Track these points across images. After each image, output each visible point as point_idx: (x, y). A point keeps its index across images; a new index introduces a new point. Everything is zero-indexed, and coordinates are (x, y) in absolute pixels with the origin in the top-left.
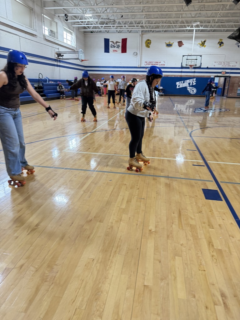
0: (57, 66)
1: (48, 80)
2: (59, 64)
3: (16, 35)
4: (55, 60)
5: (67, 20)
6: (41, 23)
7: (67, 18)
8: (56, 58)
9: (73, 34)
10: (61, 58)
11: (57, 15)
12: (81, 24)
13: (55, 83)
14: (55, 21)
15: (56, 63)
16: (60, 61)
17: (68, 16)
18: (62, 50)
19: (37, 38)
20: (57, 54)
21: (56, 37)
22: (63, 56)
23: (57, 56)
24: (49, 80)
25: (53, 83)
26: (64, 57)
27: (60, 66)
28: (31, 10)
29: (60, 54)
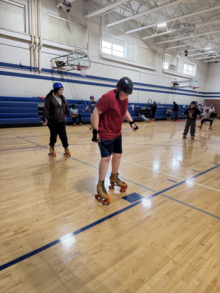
0: (172, 93)
1: (158, 104)
2: (174, 91)
3: (138, 71)
4: (170, 88)
5: (186, 55)
6: (162, 60)
7: (186, 53)
8: (171, 87)
9: (195, 66)
10: (177, 86)
11: (179, 52)
12: (203, 57)
13: (165, 107)
14: (177, 57)
15: (171, 91)
16: (176, 89)
17: (188, 52)
18: (179, 79)
19: (156, 72)
20: (174, 83)
21: (176, 70)
22: (179, 84)
23: (173, 85)
24: (160, 105)
25: (162, 107)
26: (179, 86)
27: (175, 93)
28: (155, 52)
29: (177, 83)
